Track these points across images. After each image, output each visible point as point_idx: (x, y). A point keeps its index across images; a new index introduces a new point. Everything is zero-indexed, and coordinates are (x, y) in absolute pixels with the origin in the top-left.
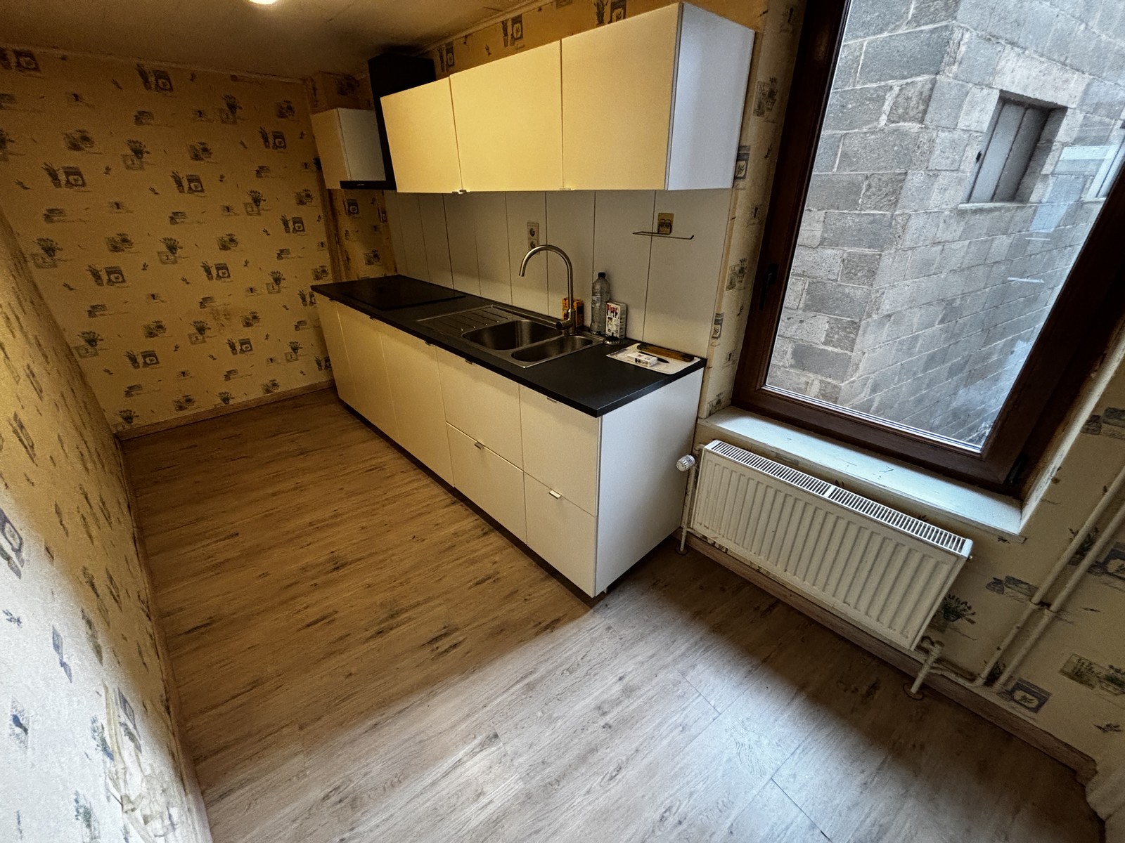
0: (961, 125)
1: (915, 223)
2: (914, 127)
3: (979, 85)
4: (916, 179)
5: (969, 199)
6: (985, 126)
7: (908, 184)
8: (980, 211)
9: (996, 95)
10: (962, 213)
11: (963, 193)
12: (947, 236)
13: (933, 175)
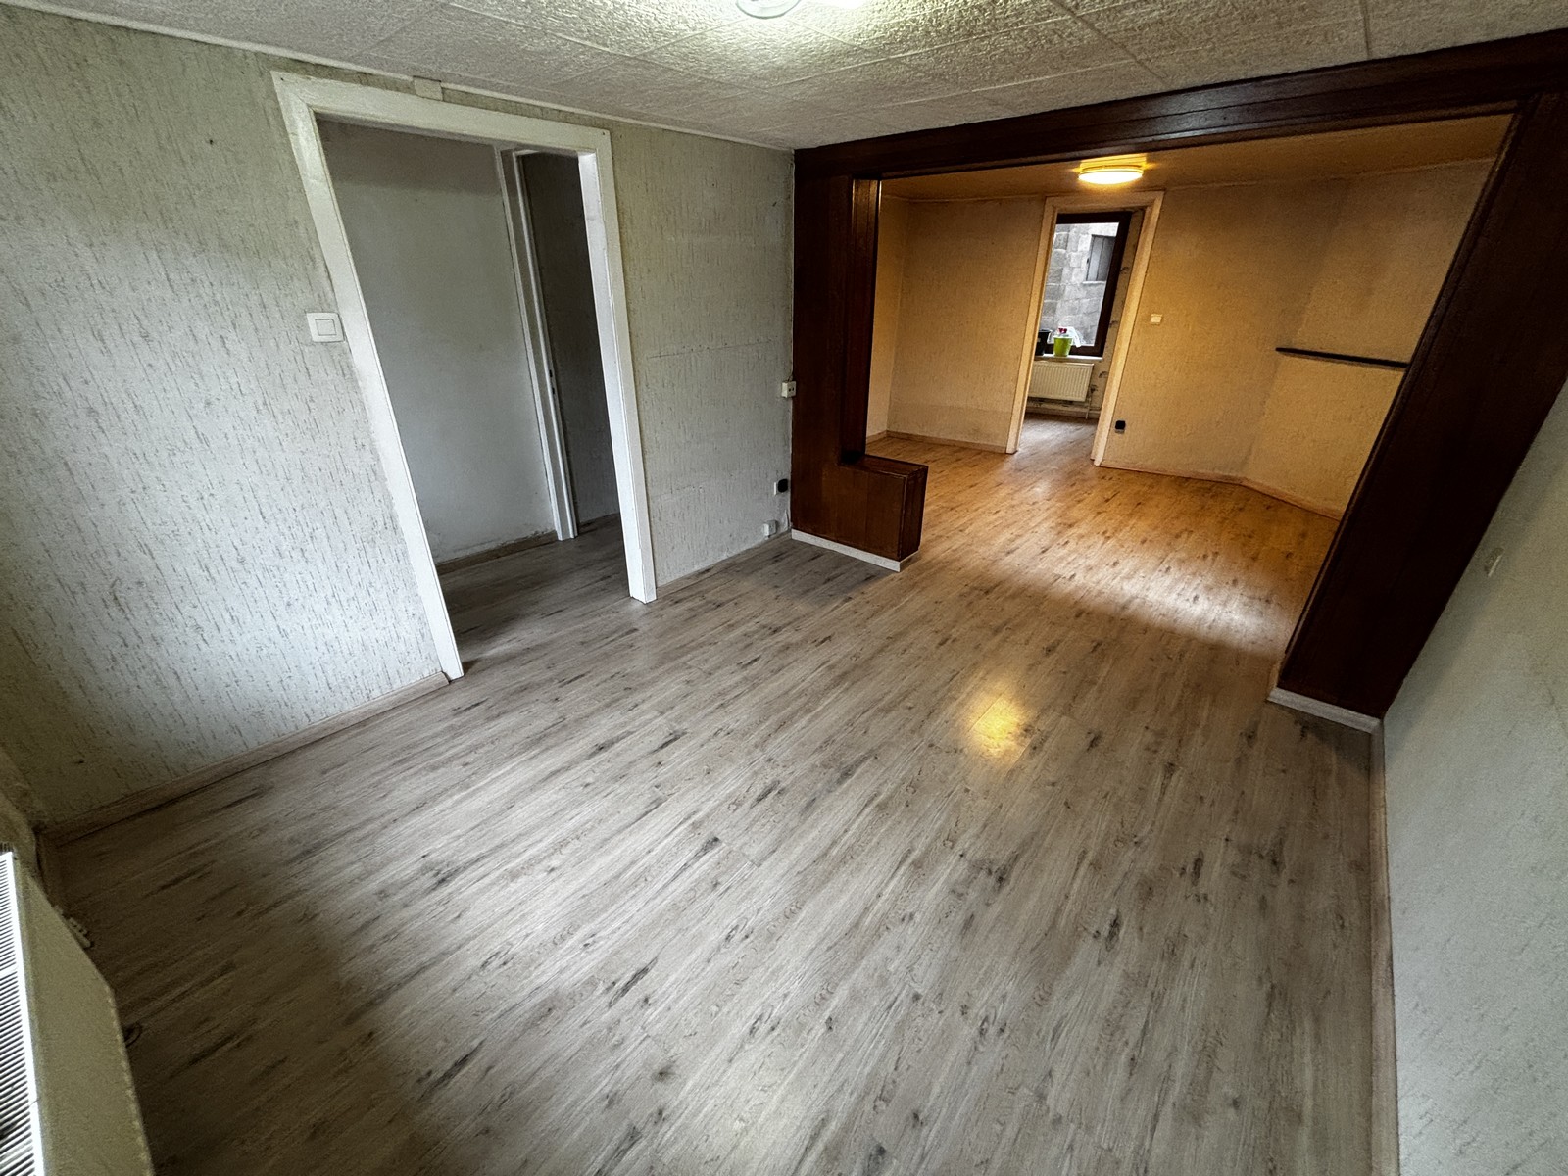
0: (1079, 249)
1: (1068, 289)
2: (1064, 251)
3: (1084, 234)
4: (1066, 271)
5: (1087, 279)
6: (1088, 249)
7: (1064, 273)
8: (1090, 285)
9: (1090, 237)
10: (1085, 285)
11: (1083, 276)
12: (1080, 296)
13: (1072, 269)
